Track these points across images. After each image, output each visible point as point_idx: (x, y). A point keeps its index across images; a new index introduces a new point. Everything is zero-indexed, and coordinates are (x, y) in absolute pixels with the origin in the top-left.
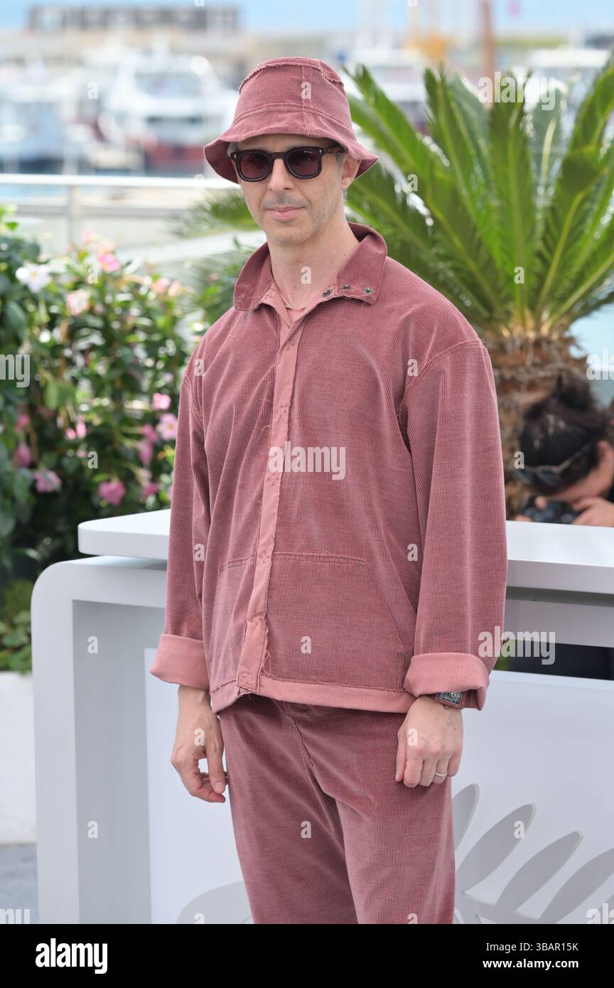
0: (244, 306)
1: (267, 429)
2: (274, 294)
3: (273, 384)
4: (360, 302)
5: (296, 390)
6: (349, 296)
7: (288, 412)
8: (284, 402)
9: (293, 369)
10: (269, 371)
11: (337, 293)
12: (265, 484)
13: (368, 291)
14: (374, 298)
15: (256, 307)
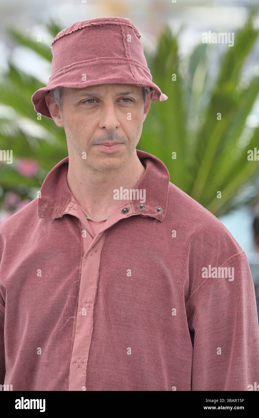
0: (46, 214)
1: (72, 319)
2: (75, 206)
3: (79, 283)
4: (152, 219)
5: (101, 290)
6: (145, 215)
7: (92, 308)
8: (89, 299)
9: (96, 272)
10: (74, 272)
11: (134, 212)
12: (71, 366)
13: (158, 210)
14: (164, 216)
15: (60, 216)
